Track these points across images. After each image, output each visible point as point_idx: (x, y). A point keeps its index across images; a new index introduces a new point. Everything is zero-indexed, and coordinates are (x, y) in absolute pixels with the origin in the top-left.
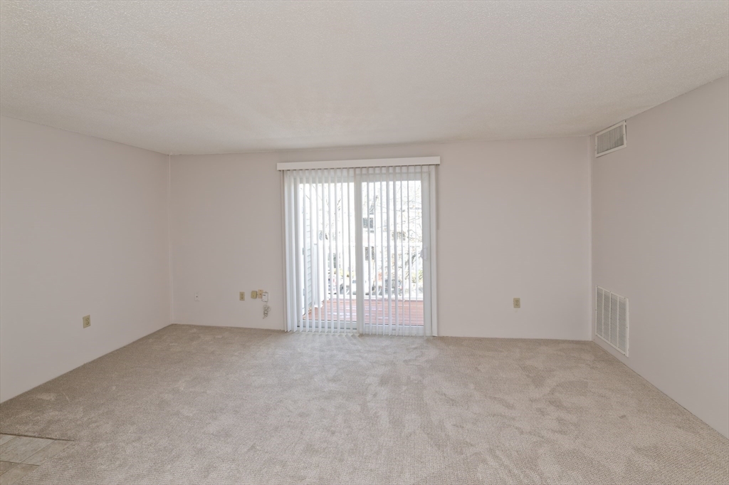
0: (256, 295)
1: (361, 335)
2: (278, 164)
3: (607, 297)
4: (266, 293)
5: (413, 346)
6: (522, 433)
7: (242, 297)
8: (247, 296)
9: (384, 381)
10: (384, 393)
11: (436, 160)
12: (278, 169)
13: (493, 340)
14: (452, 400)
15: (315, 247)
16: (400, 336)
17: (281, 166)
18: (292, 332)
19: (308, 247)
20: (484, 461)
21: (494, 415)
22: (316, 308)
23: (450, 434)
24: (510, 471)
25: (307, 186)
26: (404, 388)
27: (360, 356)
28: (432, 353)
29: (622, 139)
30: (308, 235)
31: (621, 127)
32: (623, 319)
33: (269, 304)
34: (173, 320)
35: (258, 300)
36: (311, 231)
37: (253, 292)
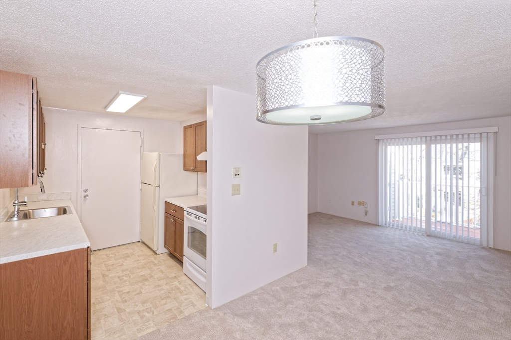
0: (360, 203)
1: (428, 236)
2: (375, 136)
4: (366, 203)
7: (353, 204)
8: (356, 204)
11: (495, 129)
12: (375, 139)
15: (397, 183)
17: (377, 137)
18: (381, 226)
19: (392, 182)
22: (397, 220)
25: (393, 147)
27: (425, 243)
30: (393, 175)
33: (368, 209)
34: (319, 210)
35: (362, 206)
36: (395, 173)
37: (359, 202)
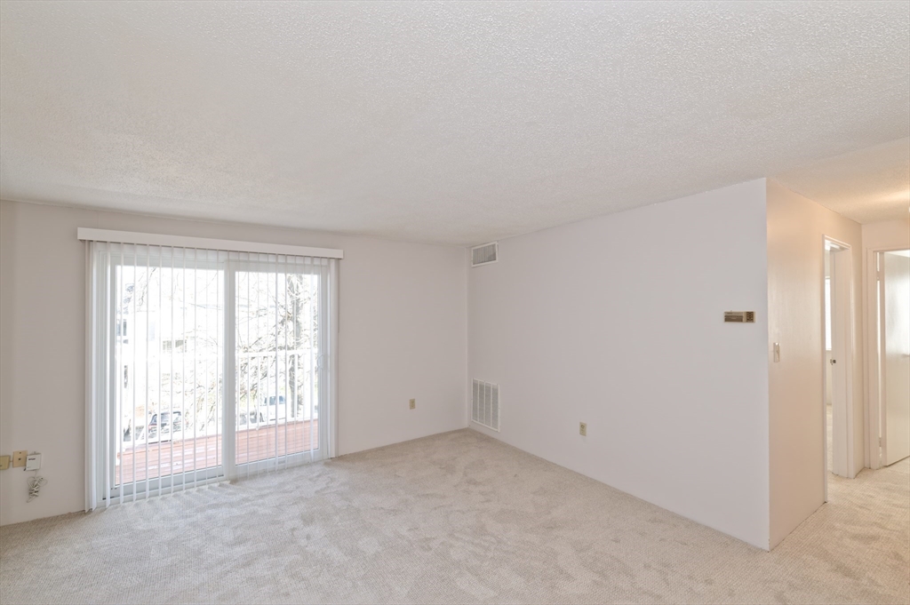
0: (7, 463)
1: (234, 481)
2: (79, 229)
3: (482, 387)
4: (35, 454)
5: (315, 475)
6: (464, 513)
9: (308, 520)
10: (317, 530)
11: (338, 254)
12: (79, 238)
13: (393, 446)
14: (393, 510)
16: (291, 468)
17: (84, 234)
18: (101, 509)
20: (451, 546)
21: (435, 509)
23: (410, 538)
24: (473, 543)
26: (337, 518)
27: (252, 505)
28: (341, 475)
29: (494, 254)
31: (494, 246)
32: (495, 402)
